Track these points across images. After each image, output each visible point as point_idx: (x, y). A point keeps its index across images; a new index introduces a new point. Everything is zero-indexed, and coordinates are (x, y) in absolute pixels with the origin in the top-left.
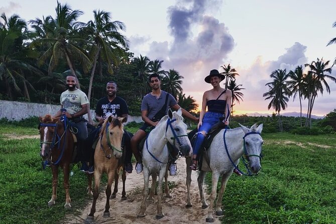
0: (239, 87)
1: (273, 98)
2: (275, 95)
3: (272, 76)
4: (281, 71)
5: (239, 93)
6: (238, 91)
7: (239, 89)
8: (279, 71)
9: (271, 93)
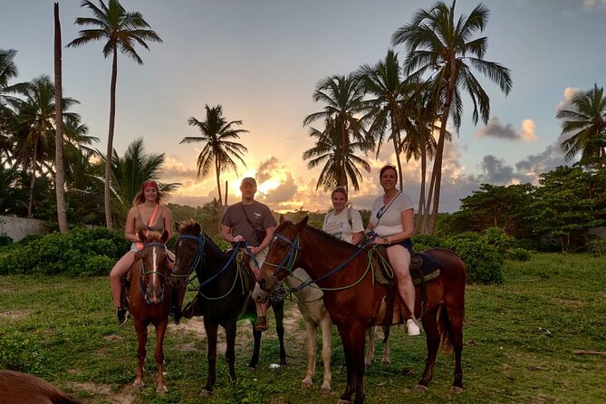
0: (234, 127)
1: (328, 158)
2: (332, 152)
3: (319, 96)
4: (342, 81)
5: (234, 145)
6: (230, 139)
7: (233, 133)
8: (336, 82)
9: (321, 147)
